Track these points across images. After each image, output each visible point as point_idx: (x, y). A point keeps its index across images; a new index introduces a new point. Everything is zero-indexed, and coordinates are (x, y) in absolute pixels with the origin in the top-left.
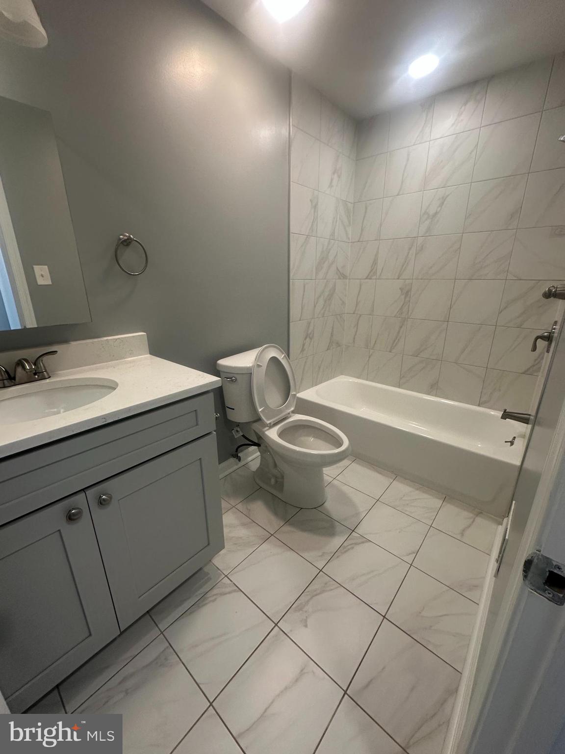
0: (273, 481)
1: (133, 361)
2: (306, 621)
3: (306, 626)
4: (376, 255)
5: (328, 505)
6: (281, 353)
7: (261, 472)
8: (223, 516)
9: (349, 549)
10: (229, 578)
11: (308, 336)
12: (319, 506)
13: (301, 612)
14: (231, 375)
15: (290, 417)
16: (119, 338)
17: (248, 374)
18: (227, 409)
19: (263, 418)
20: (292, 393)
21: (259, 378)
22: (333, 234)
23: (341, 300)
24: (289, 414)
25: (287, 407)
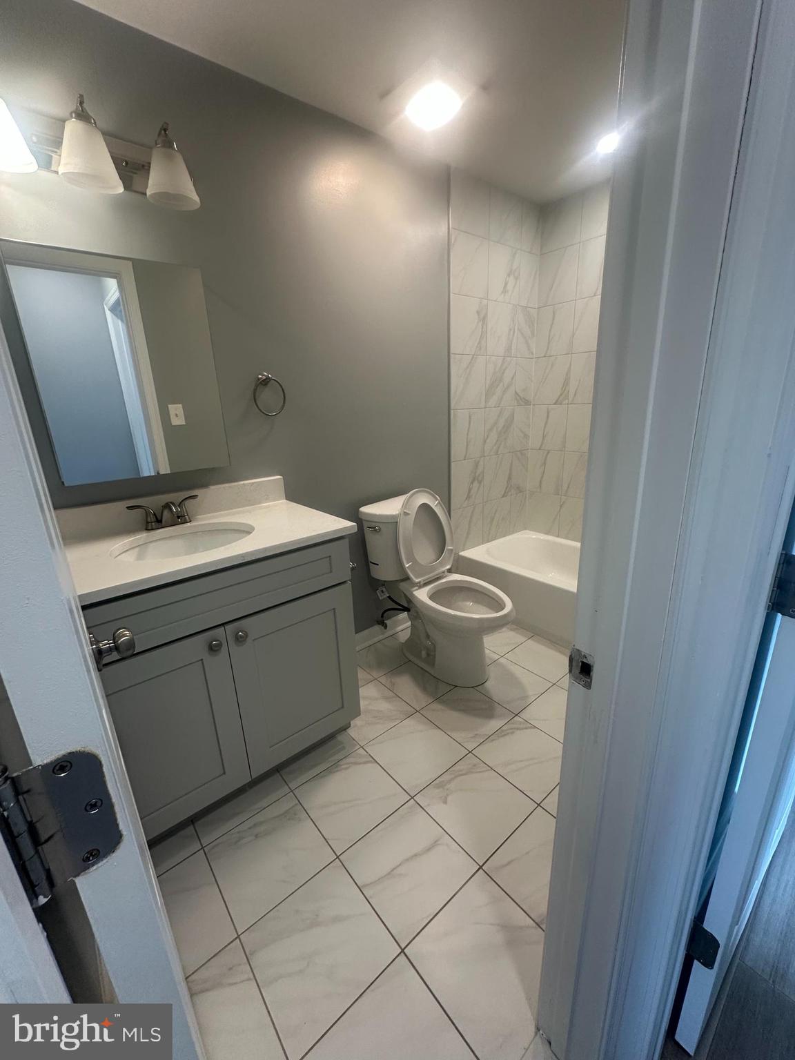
0: (424, 653)
1: (269, 506)
2: (446, 798)
3: (445, 802)
4: (568, 374)
5: (489, 685)
6: (434, 499)
7: (412, 644)
8: (360, 689)
9: (508, 734)
10: (365, 750)
11: (476, 478)
12: (478, 685)
13: (441, 789)
14: (374, 525)
15: (446, 576)
16: (255, 483)
17: (393, 522)
18: (370, 564)
19: (411, 576)
20: (449, 547)
21: (406, 527)
22: (509, 349)
23: (522, 432)
24: (444, 572)
25: (442, 564)
